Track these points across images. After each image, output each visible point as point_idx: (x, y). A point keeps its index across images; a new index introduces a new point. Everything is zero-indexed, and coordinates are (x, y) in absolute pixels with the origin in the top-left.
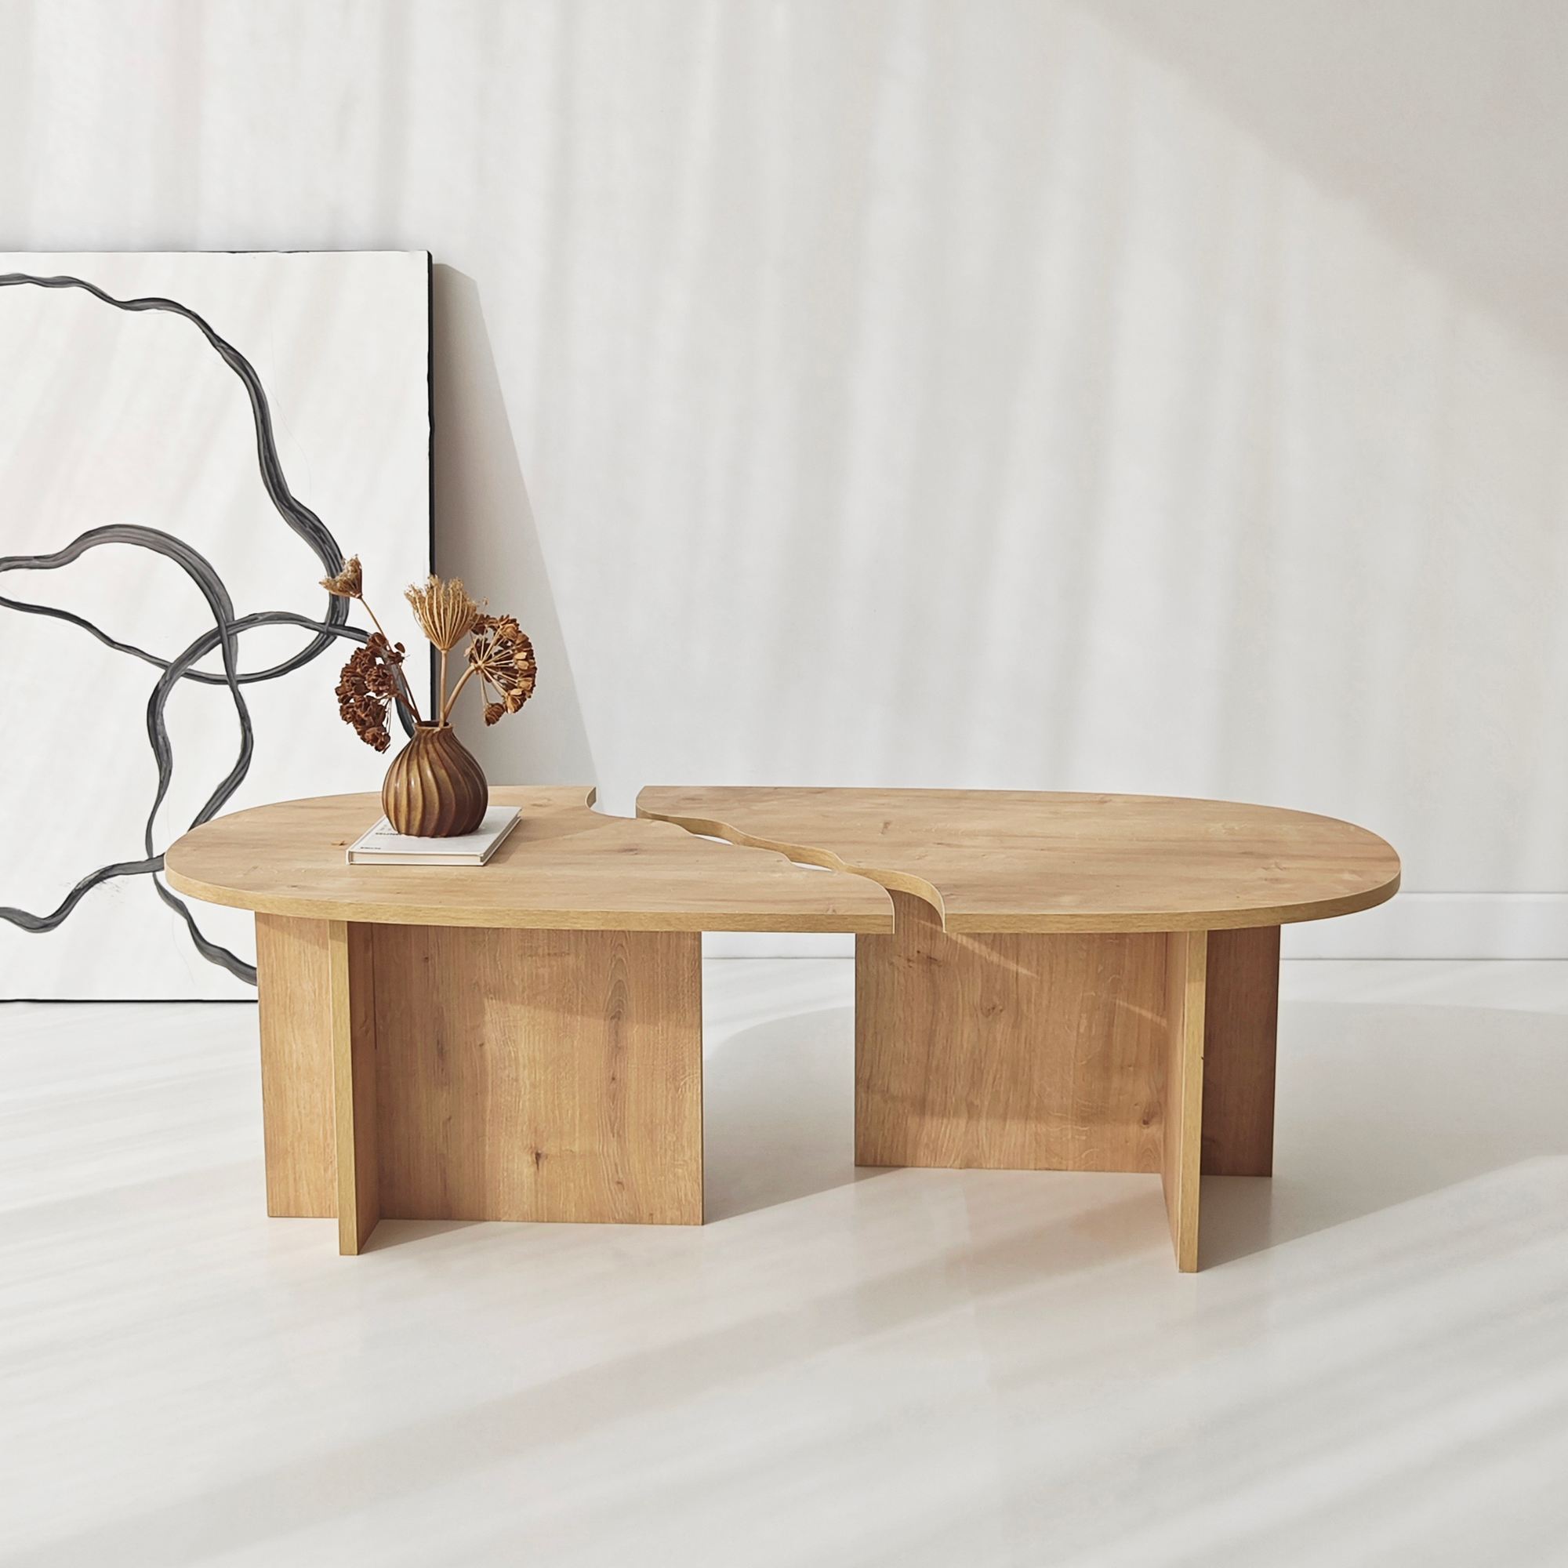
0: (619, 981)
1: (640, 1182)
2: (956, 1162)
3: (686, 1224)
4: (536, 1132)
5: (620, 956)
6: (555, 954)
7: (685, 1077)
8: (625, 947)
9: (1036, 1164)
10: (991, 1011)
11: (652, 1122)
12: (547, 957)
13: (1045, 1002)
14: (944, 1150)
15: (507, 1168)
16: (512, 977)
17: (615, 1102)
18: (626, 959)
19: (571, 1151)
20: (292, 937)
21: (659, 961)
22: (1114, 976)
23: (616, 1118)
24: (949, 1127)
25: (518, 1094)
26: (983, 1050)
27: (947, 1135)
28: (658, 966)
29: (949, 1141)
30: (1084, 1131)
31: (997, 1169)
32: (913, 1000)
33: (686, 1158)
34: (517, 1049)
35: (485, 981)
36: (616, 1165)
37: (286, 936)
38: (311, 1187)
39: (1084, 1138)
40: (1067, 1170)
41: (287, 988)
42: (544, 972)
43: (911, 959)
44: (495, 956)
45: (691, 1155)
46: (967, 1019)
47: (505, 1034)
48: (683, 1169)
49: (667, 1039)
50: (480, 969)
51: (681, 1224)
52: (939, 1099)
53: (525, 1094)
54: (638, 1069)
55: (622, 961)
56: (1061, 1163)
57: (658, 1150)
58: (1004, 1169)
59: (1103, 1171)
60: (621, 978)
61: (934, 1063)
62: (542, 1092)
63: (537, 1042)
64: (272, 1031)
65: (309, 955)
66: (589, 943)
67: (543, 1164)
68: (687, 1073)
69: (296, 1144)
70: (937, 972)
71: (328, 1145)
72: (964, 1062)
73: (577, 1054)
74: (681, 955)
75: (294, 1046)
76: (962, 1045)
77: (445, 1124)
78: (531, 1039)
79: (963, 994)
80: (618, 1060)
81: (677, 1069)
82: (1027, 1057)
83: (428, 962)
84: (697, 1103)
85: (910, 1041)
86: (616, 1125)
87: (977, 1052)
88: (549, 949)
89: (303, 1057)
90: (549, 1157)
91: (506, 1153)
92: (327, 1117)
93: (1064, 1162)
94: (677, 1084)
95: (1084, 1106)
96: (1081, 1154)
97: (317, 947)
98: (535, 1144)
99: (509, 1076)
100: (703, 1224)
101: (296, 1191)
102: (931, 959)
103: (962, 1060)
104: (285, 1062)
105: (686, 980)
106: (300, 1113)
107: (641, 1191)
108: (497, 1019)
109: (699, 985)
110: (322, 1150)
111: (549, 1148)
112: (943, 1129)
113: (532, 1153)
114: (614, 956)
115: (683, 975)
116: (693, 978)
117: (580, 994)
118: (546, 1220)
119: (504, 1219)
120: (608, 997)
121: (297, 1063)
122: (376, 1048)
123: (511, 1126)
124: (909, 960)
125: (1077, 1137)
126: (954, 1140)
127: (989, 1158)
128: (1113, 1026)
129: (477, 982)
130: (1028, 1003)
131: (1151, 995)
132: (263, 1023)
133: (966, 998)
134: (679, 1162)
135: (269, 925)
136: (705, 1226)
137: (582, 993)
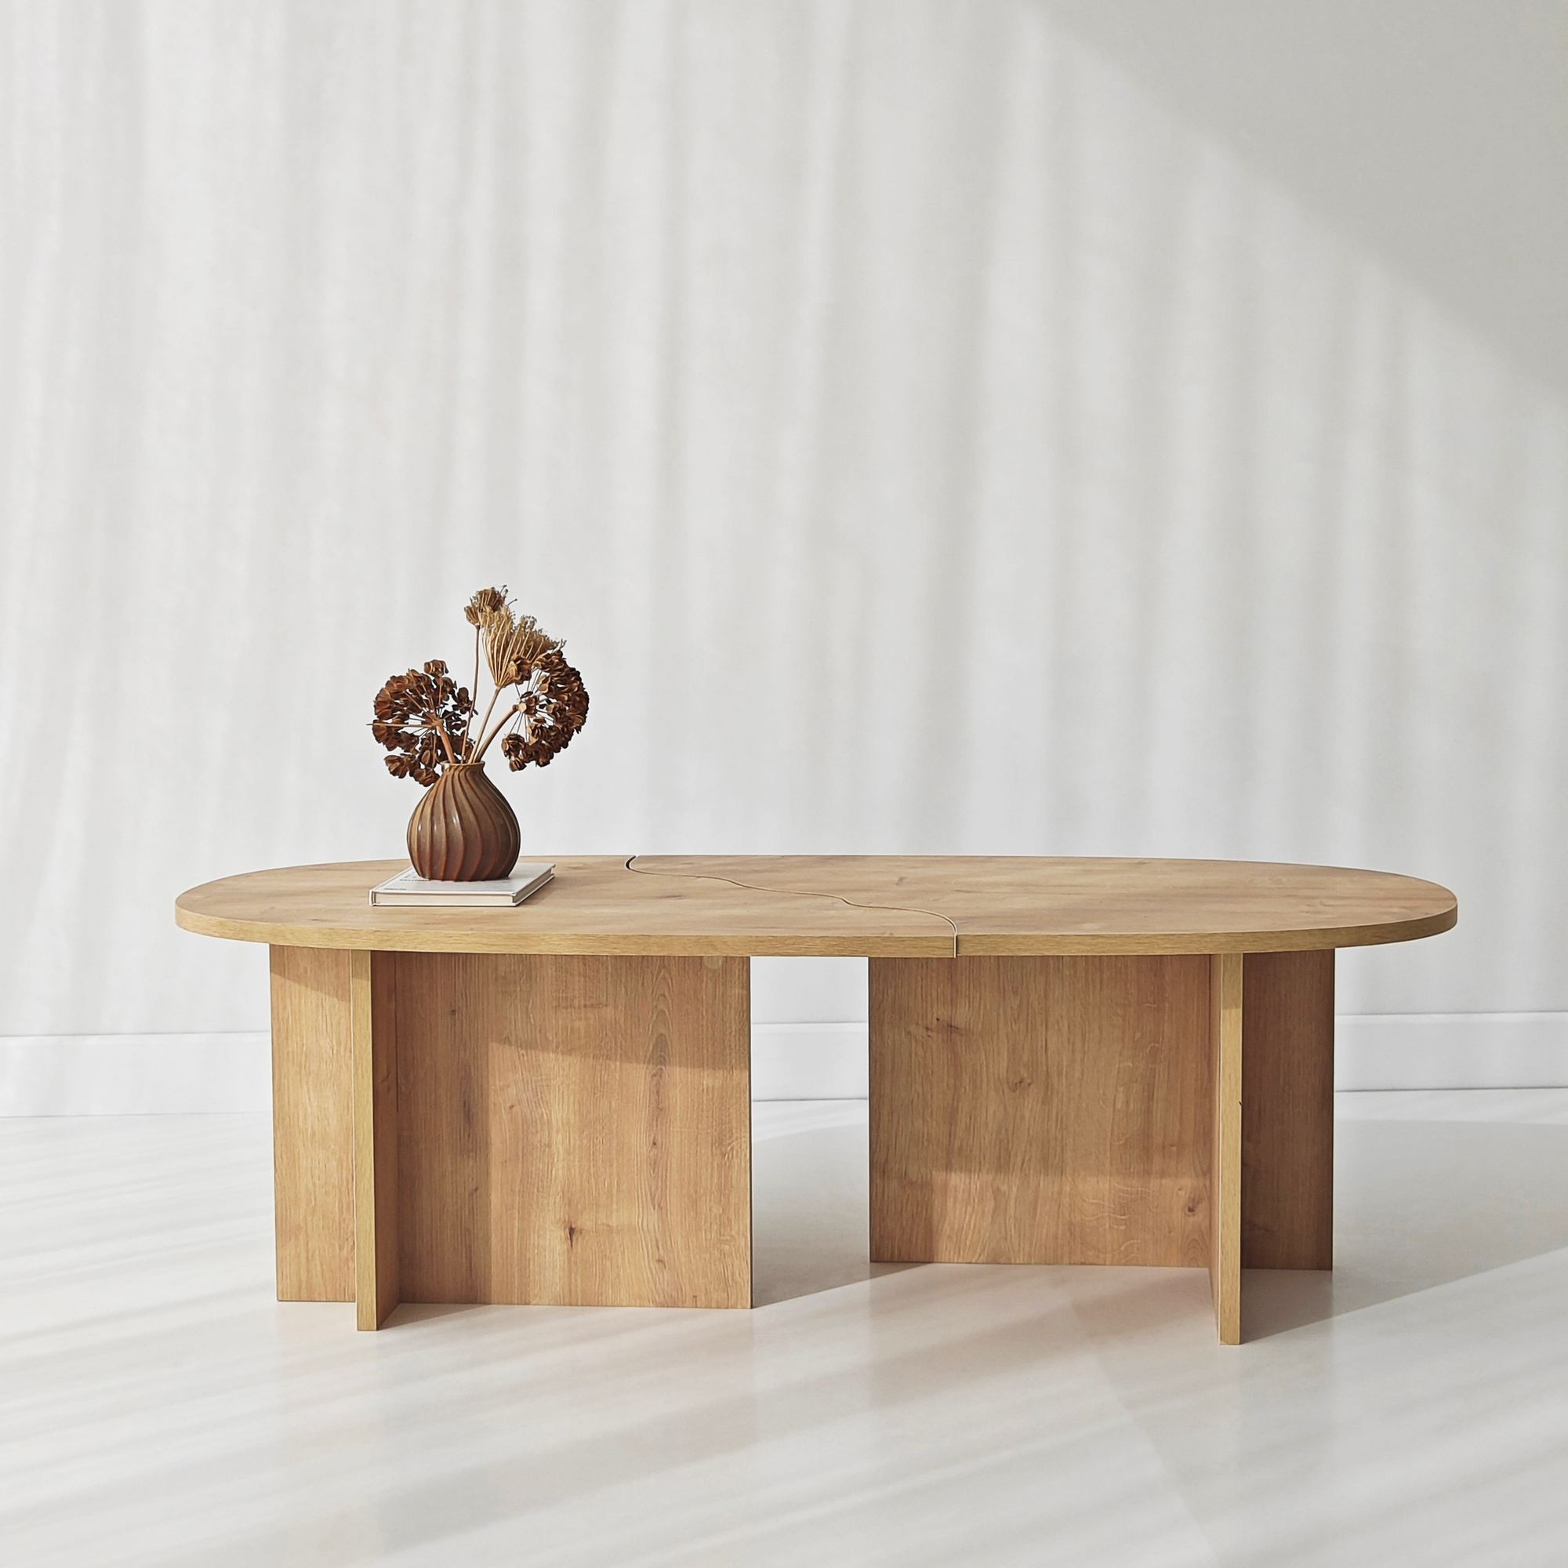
0: (662, 1035)
1: (683, 1260)
2: (982, 1257)
3: (732, 1308)
4: (570, 1204)
5: (662, 1006)
6: (592, 1006)
7: (732, 1142)
8: (668, 998)
9: (1070, 1258)
10: (1018, 1086)
11: (696, 1192)
12: (583, 1009)
13: (1077, 1075)
14: (968, 1243)
15: (538, 1245)
16: (546, 1033)
17: (656, 1171)
18: (669, 1011)
19: (608, 1225)
20: (309, 989)
21: (704, 1013)
22: (1152, 1044)
23: (657, 1189)
24: (974, 1217)
25: (550, 1161)
26: (1010, 1132)
27: (972, 1226)
28: (703, 1018)
29: (974, 1233)
30: (1122, 1220)
31: (1028, 1264)
32: (932, 1073)
33: (733, 1233)
34: (550, 1111)
35: (516, 1036)
36: (657, 1240)
37: (303, 988)
38: (324, 1267)
39: (1123, 1228)
40: (1105, 1265)
41: (303, 1045)
42: (580, 1025)
43: (929, 1027)
44: (527, 1008)
45: (739, 1230)
46: (992, 1093)
47: (537, 1095)
48: (730, 1245)
49: (713, 1099)
50: (510, 1023)
51: (727, 1308)
52: (962, 1186)
53: (558, 1161)
54: (681, 1132)
55: (665, 1013)
56: (1098, 1257)
57: (703, 1223)
58: (1036, 1264)
59: (1146, 1265)
60: (663, 1032)
61: (957, 1144)
62: (577, 1159)
63: (571, 1105)
64: (286, 1093)
65: (327, 1008)
66: (629, 993)
67: (577, 1239)
68: (734, 1137)
69: (309, 1219)
70: (959, 1042)
71: (344, 1221)
72: (990, 1143)
73: (615, 1117)
74: (728, 1006)
75: (309, 1109)
76: (987, 1124)
77: (471, 1194)
78: (566, 1098)
79: (987, 1067)
80: (659, 1123)
81: (724, 1133)
82: (1059, 1136)
83: (455, 1015)
84: (746, 1171)
85: (929, 1119)
86: (657, 1196)
87: (1003, 1131)
88: (585, 1000)
89: (319, 1121)
90: (584, 1232)
91: (537, 1229)
92: (343, 1189)
93: (1102, 1256)
94: (724, 1149)
95: (1123, 1191)
96: (1120, 1246)
97: (336, 1000)
98: (569, 1218)
99: (541, 1141)
100: (752, 1307)
101: (308, 1271)
102: (951, 1028)
103: (987, 1141)
104: (299, 1126)
105: (733, 1033)
106: (314, 1184)
107: (684, 1270)
108: (529, 1079)
109: (747, 1040)
110: (337, 1225)
111: (585, 1222)
112: (967, 1219)
113: (565, 1228)
114: (656, 1007)
115: (731, 1028)
116: (741, 1032)
117: (619, 1049)
118: (579, 1303)
119: (533, 1303)
120: (649, 1053)
121: (312, 1128)
122: (397, 1110)
123: (542, 1197)
124: (927, 1029)
125: (1115, 1227)
126: (979, 1232)
127: (1019, 1251)
128: (1153, 1100)
129: (508, 1037)
130: (1058, 1076)
131: (1194, 1065)
132: (276, 1083)
133: (991, 1070)
134: (725, 1238)
135: (284, 977)
136: (754, 1310)
137: (621, 1049)
